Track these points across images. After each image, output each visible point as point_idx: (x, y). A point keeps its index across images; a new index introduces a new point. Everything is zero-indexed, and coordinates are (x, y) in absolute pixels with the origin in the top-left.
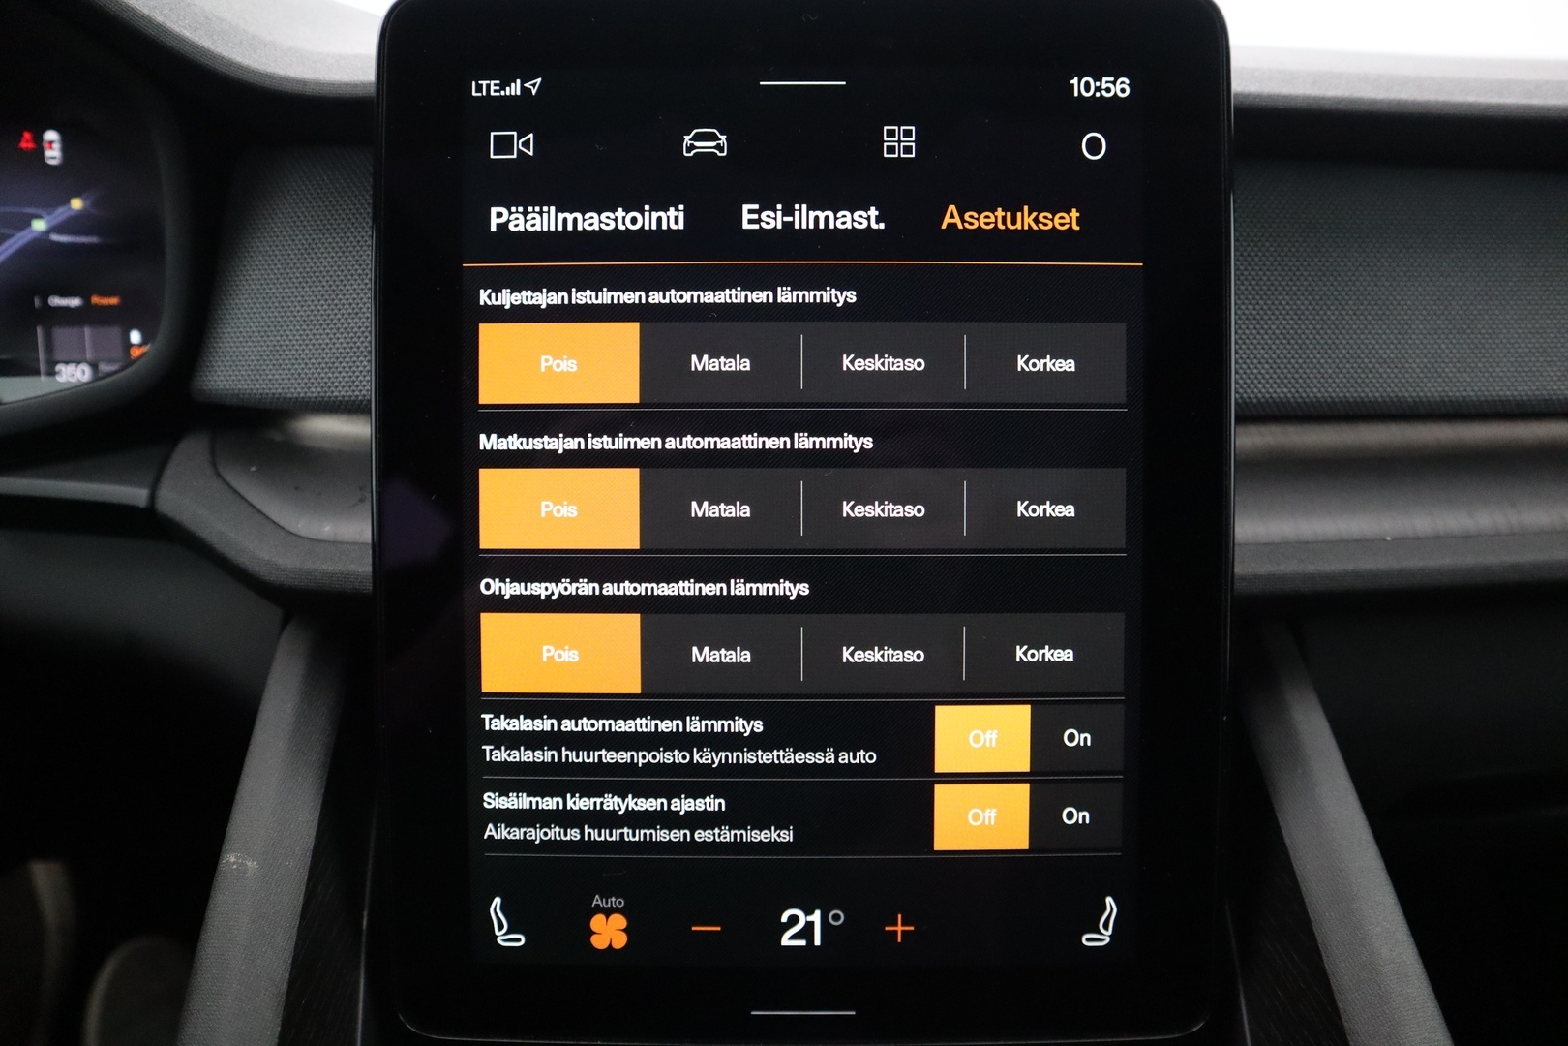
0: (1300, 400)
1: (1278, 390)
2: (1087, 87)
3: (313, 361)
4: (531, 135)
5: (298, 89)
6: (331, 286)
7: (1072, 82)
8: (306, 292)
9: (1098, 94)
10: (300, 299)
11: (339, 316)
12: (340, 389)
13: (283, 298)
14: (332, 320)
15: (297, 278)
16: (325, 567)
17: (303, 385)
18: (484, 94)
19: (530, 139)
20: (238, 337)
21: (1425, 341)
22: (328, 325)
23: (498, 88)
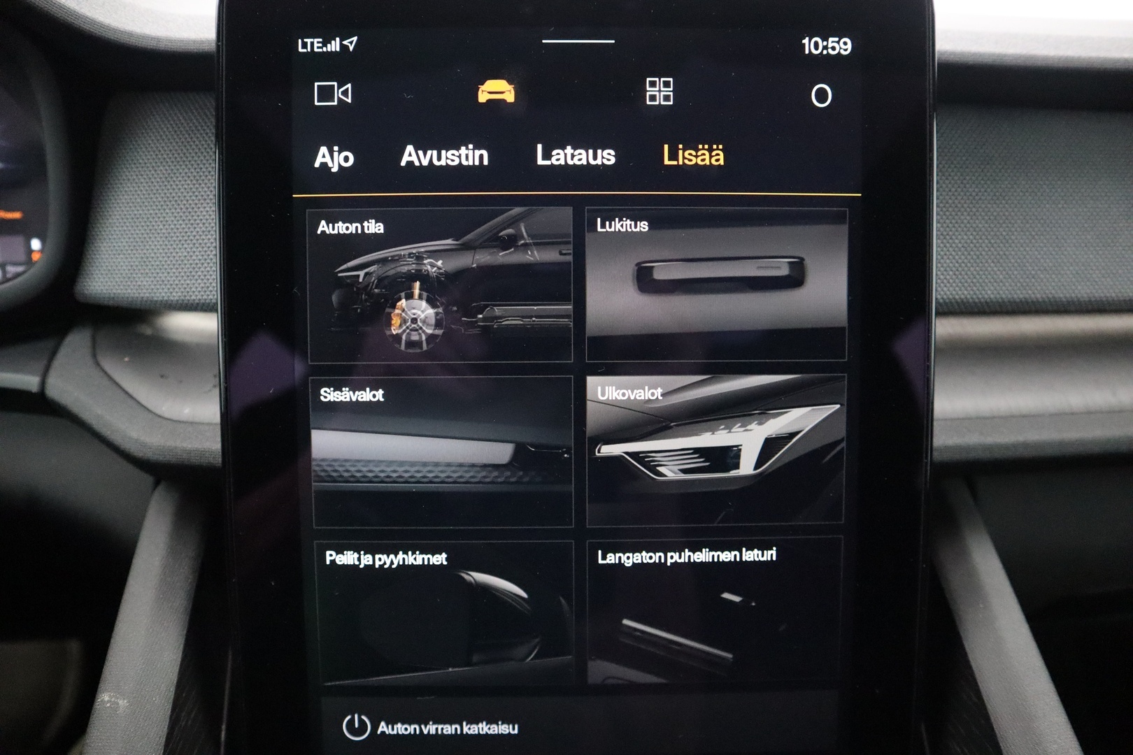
0: (977, 300)
1: (960, 293)
2: (816, 45)
3: (174, 270)
4: (349, 86)
5: (151, 45)
6: (187, 208)
7: (803, 41)
8: (167, 213)
9: (825, 52)
10: (161, 219)
11: (194, 233)
12: (197, 293)
13: (148, 218)
14: (189, 236)
15: (160, 202)
16: (185, 445)
17: (166, 290)
18: (309, 50)
19: (348, 88)
20: (112, 251)
21: (1077, 253)
22: (186, 241)
23: (321, 45)
